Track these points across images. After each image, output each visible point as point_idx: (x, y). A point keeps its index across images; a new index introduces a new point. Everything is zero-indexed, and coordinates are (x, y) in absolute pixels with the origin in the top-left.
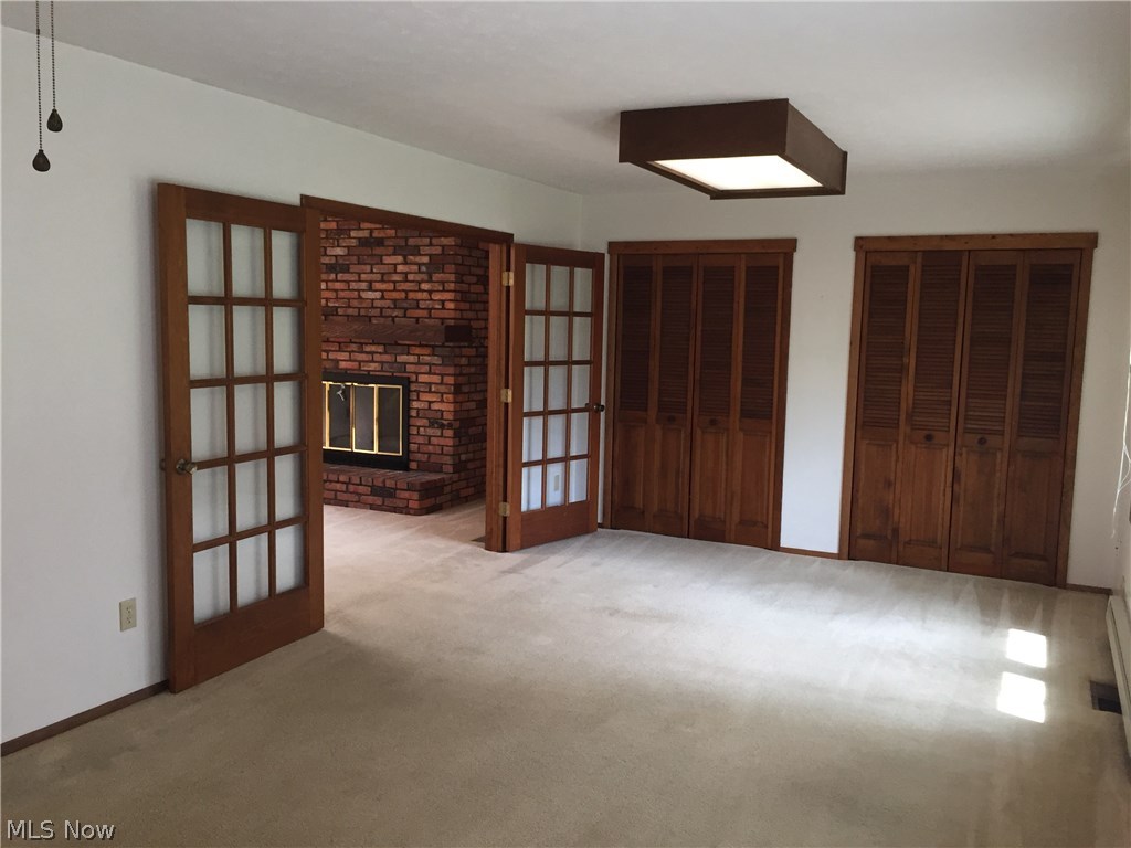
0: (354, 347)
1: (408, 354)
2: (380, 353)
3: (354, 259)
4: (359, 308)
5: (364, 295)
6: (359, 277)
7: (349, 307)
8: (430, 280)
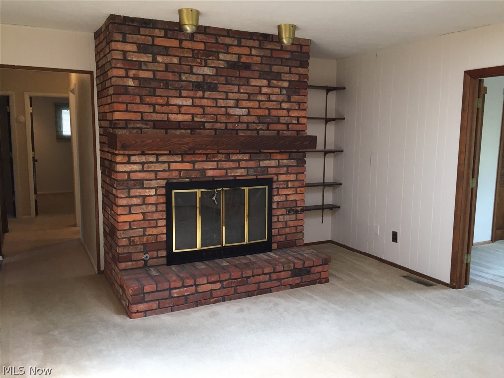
0: (221, 157)
1: (270, 160)
2: (246, 161)
3: (223, 79)
4: (226, 123)
5: (231, 111)
6: (227, 96)
7: (216, 122)
8: (289, 101)
